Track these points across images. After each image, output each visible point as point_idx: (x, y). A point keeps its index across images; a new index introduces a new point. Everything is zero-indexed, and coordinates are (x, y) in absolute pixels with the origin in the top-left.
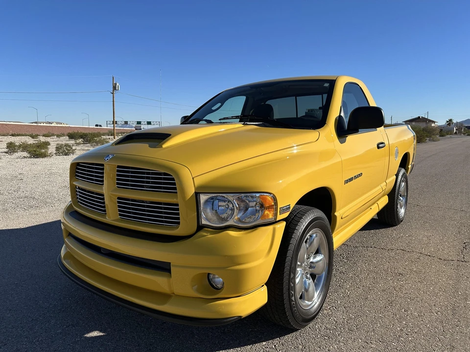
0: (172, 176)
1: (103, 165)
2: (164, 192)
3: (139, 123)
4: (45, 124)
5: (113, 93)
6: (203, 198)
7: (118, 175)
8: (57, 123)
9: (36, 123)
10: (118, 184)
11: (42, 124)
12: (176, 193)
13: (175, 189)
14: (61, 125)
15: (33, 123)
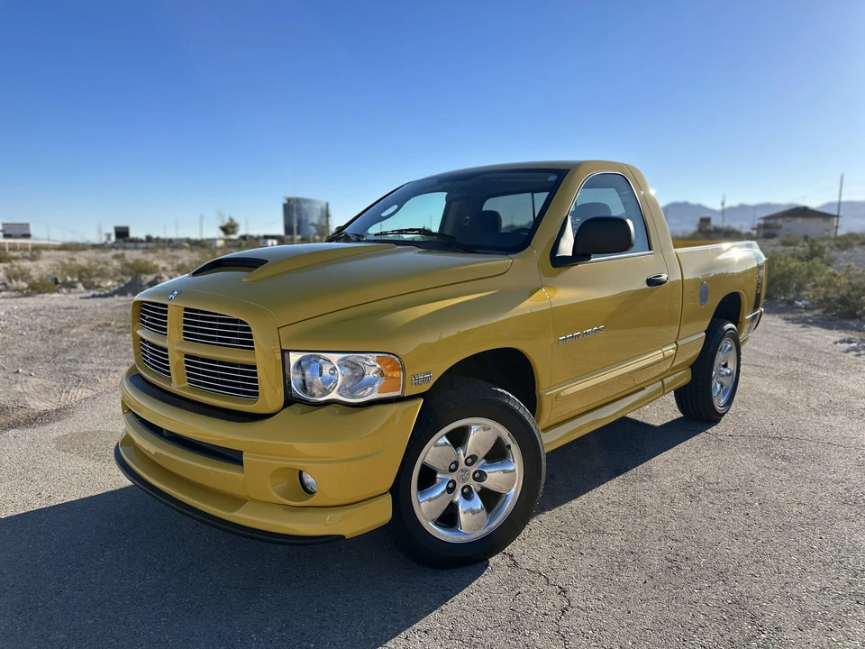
0: (246, 324)
1: (166, 306)
2: (240, 348)
6: (294, 358)
7: (185, 322)
10: (185, 334)
12: (253, 349)
13: (252, 343)
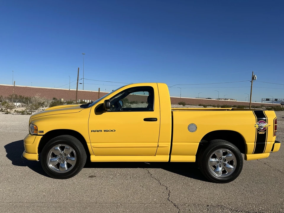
5: (252, 82)
8: (231, 99)
11: (222, 100)
14: (233, 101)
15: (217, 99)
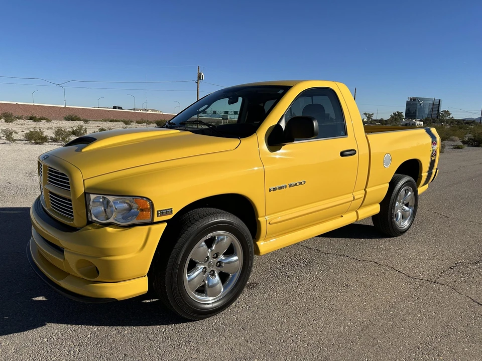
0: (68, 177)
3: (226, 112)
4: (141, 112)
5: (197, 83)
6: (93, 197)
8: (153, 110)
9: (134, 110)
11: (139, 111)
12: (70, 191)
13: (69, 187)
14: (156, 113)
15: (131, 110)
